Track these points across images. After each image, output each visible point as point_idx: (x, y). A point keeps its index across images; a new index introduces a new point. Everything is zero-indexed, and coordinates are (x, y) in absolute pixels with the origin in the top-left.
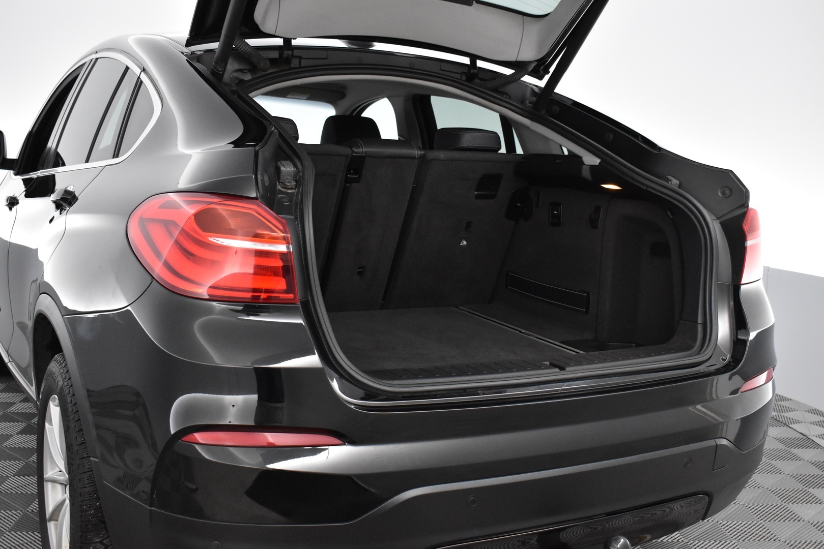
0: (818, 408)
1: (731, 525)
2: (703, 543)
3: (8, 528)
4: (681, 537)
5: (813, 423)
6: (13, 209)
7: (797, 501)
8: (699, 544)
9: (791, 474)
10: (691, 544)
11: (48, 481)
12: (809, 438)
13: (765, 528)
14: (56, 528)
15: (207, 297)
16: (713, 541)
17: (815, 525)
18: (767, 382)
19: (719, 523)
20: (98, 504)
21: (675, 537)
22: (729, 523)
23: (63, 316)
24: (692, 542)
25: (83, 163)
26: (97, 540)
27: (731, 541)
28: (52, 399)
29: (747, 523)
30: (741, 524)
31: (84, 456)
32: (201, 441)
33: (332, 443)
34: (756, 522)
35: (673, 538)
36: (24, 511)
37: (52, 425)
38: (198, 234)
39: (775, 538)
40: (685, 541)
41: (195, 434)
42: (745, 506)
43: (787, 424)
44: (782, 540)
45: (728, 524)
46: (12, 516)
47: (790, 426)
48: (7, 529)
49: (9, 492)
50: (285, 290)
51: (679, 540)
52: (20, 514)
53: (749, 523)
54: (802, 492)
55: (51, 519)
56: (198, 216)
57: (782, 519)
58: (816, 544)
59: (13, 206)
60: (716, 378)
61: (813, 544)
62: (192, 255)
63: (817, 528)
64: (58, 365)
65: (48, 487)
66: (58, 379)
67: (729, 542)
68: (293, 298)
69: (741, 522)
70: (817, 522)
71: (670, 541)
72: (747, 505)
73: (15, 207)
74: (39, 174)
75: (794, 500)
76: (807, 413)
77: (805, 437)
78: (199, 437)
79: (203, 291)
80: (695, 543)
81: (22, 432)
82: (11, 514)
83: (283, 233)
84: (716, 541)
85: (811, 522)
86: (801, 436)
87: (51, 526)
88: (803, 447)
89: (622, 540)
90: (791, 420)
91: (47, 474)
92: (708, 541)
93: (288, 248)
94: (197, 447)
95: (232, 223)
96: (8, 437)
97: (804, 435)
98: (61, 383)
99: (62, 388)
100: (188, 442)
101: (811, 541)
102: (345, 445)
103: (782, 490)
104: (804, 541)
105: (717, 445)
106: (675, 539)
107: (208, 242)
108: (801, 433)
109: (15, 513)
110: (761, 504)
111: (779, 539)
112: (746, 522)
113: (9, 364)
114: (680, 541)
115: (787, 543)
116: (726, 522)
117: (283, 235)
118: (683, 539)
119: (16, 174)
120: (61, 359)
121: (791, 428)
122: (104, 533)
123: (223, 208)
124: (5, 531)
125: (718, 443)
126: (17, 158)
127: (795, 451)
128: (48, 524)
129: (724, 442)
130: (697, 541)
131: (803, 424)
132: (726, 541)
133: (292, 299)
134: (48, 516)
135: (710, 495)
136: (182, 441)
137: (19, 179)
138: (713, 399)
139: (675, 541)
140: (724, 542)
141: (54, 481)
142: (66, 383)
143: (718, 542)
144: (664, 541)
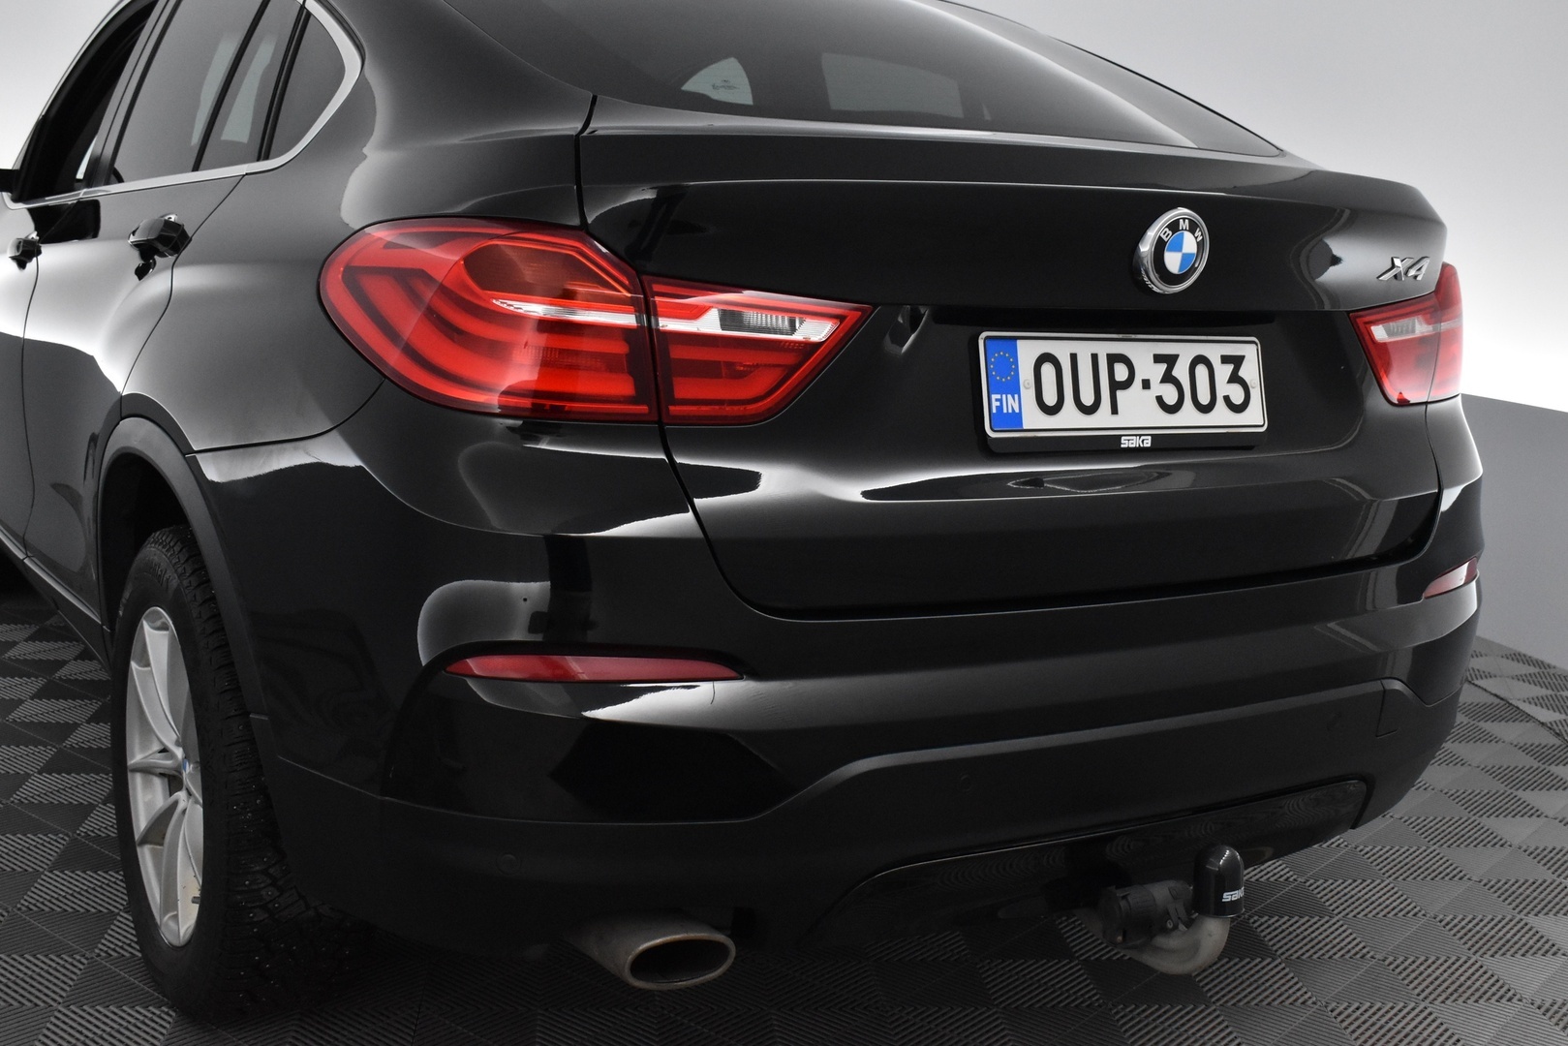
0: (1523, 650)
1: (1381, 853)
2: (1332, 884)
3: (47, 865)
4: (1291, 873)
5: (1518, 678)
6: (28, 265)
7: (1497, 812)
8: (1325, 885)
9: (1483, 766)
10: (1311, 885)
11: (136, 770)
12: (1511, 704)
13: (1441, 859)
14: (156, 857)
15: (498, 411)
16: (1350, 881)
17: (1531, 853)
18: (1468, 582)
19: (1359, 849)
20: (258, 801)
21: (1282, 873)
22: (1377, 849)
23: (184, 455)
24: (1312, 881)
25: (186, 172)
26: (258, 868)
27: (1383, 881)
28: (147, 616)
29: (1408, 850)
30: (1398, 851)
31: (232, 714)
32: (477, 672)
33: (720, 676)
34: (1424, 848)
35: (1278, 875)
36: (70, 834)
37: (148, 665)
38: (473, 293)
39: (1461, 874)
40: (1299, 880)
41: (469, 661)
42: (1403, 820)
43: (1470, 679)
44: (1474, 878)
45: (1374, 851)
46: (49, 843)
47: (1476, 682)
48: (45, 867)
49: (36, 802)
50: (633, 397)
51: (1288, 878)
52: (65, 840)
53: (1412, 850)
54: (1503, 797)
55: (144, 841)
56: (471, 262)
57: (1429, 875)
58: (1535, 886)
59: (30, 259)
60: (1373, 572)
61: (1530, 886)
62: (460, 332)
63: (1535, 858)
64: (164, 550)
65: (137, 782)
66: (167, 576)
67: (1378, 881)
68: (647, 411)
69: (1397, 848)
70: (1534, 847)
71: (1272, 879)
72: (1406, 818)
73: (35, 259)
74: (81, 196)
75: (1491, 811)
76: (1505, 660)
77: (1503, 703)
78: (474, 665)
79: (492, 400)
80: (1318, 883)
81: (39, 695)
82: (48, 840)
83: (629, 291)
84: (1355, 881)
85: (1524, 847)
86: (1497, 701)
87: (146, 856)
88: (1501, 719)
89: (1228, 852)
90: (1477, 672)
91: (133, 756)
92: (1340, 881)
93: (638, 319)
94: (470, 683)
95: (528, 273)
96: (17, 703)
97: (1502, 699)
98: (175, 583)
99: (177, 590)
100: (458, 674)
101: (1527, 881)
102: (742, 678)
103: (1467, 793)
104: (1513, 881)
105: (1385, 691)
106: (1281, 876)
107: (492, 308)
108: (1496, 695)
109: (55, 838)
110: (1432, 818)
111: (1468, 876)
112: (1406, 848)
113: (26, 561)
114: (1291, 879)
115: (1483, 883)
116: (1370, 847)
117: (629, 295)
118: (1295, 877)
119: (15, 200)
120: (169, 540)
121: (1476, 685)
122: (269, 854)
123: (513, 245)
124: (41, 870)
125: (1387, 688)
126: (18, 167)
127: (1487, 726)
128: (139, 850)
129: (1397, 686)
130: (1321, 881)
131: (1499, 678)
132: (1374, 881)
133: (644, 415)
134: (137, 837)
135: (1369, 782)
136: (447, 672)
137: (22, 208)
138: (1366, 611)
139: (1281, 880)
140: (1369, 881)
141: (147, 770)
142: (185, 583)
143: (1359, 881)
144: (1261, 880)
